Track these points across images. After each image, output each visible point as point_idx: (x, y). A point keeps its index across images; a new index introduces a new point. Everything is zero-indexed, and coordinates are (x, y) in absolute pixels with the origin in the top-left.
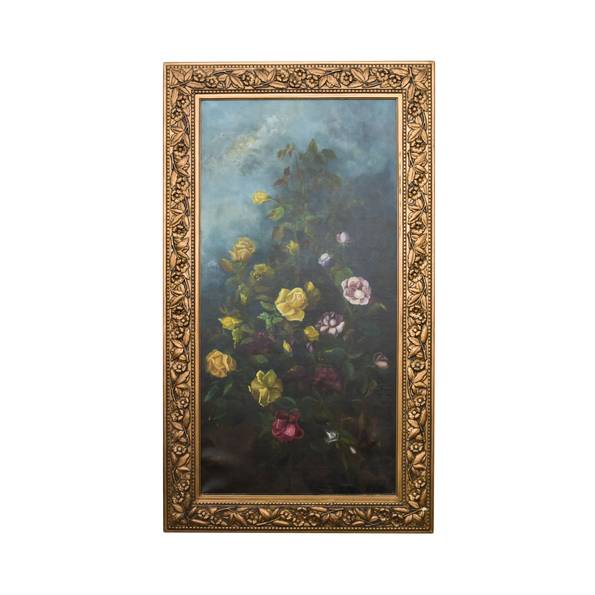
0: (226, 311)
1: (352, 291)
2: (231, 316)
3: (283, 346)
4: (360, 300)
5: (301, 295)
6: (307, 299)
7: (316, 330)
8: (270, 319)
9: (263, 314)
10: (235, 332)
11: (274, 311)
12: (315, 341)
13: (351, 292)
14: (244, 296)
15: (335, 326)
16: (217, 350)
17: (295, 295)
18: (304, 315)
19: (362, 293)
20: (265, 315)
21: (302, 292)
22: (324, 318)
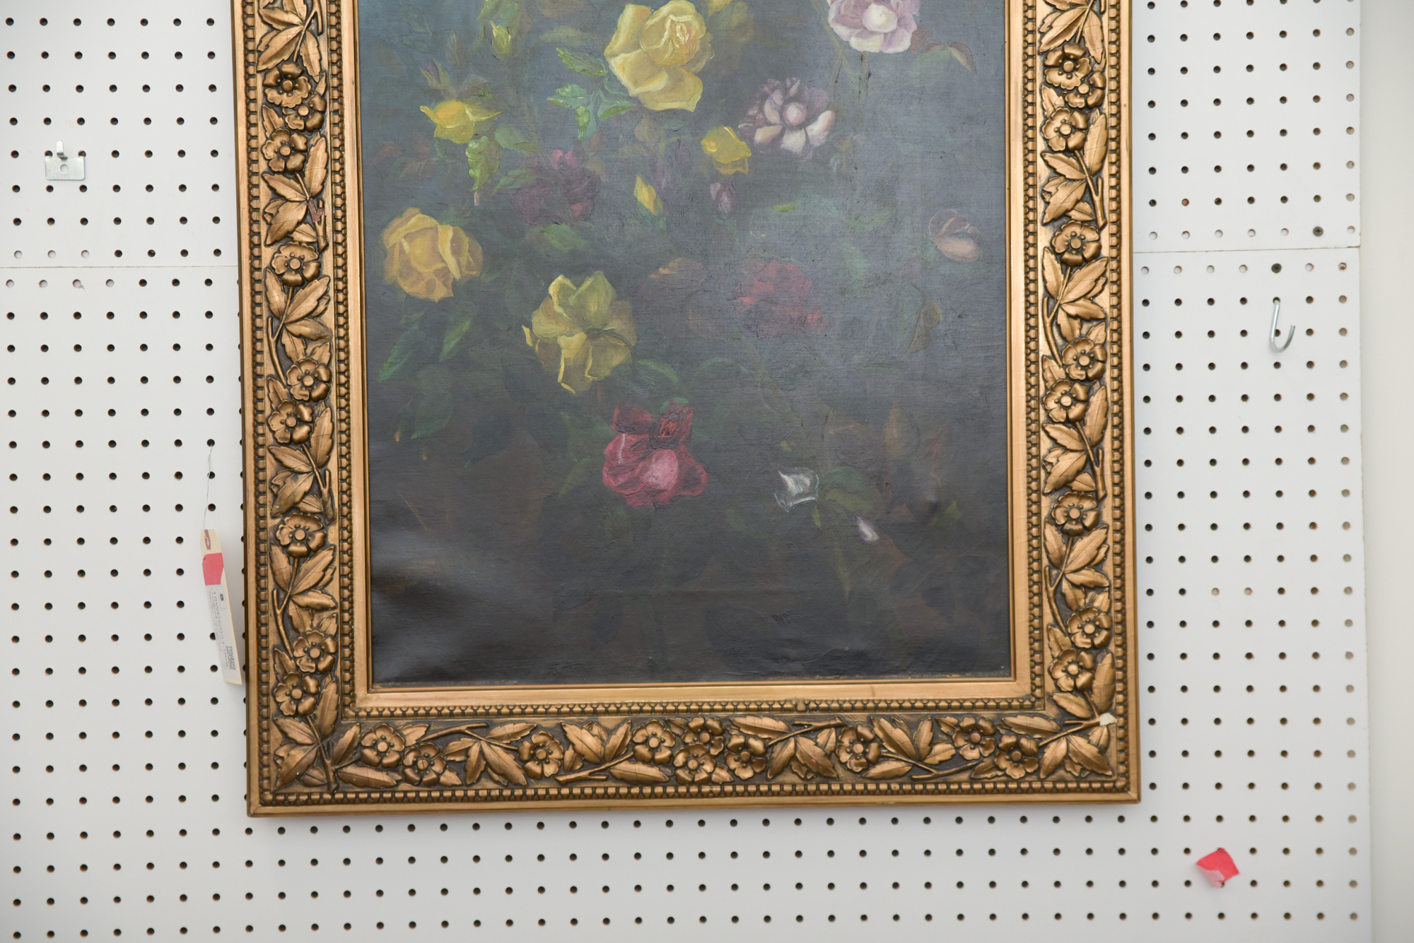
0: (446, 81)
1: (855, 7)
2: (461, 98)
3: (635, 194)
4: (882, 37)
5: (688, 24)
6: (709, 37)
7: (742, 138)
8: (591, 107)
9: (568, 89)
10: (476, 149)
11: (603, 77)
12: (737, 174)
13: (853, 13)
14: (505, 31)
15: (802, 126)
16: (417, 210)
17: (671, 27)
18: (701, 92)
19: (891, 12)
20: (572, 91)
21: (690, 16)
22: (767, 101)
